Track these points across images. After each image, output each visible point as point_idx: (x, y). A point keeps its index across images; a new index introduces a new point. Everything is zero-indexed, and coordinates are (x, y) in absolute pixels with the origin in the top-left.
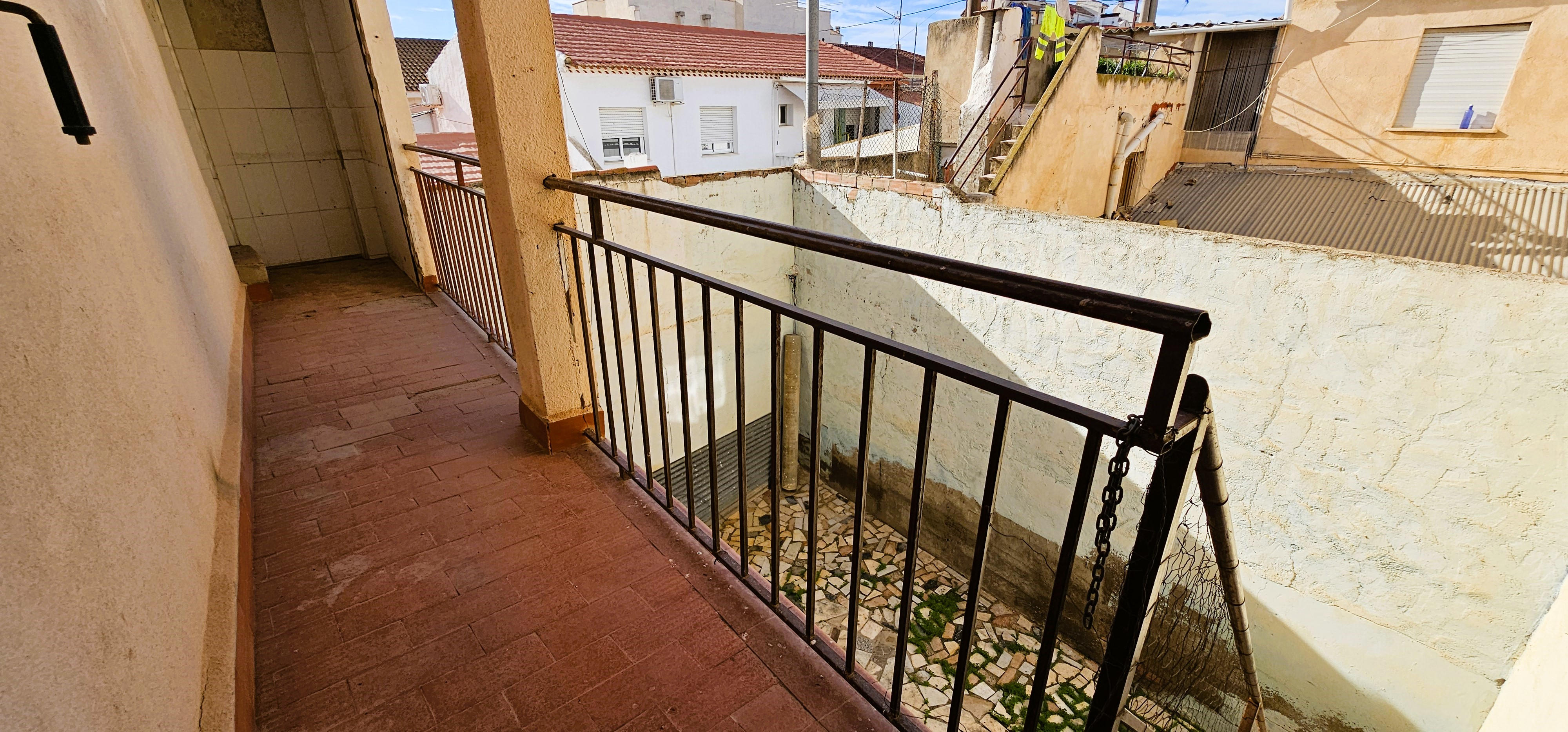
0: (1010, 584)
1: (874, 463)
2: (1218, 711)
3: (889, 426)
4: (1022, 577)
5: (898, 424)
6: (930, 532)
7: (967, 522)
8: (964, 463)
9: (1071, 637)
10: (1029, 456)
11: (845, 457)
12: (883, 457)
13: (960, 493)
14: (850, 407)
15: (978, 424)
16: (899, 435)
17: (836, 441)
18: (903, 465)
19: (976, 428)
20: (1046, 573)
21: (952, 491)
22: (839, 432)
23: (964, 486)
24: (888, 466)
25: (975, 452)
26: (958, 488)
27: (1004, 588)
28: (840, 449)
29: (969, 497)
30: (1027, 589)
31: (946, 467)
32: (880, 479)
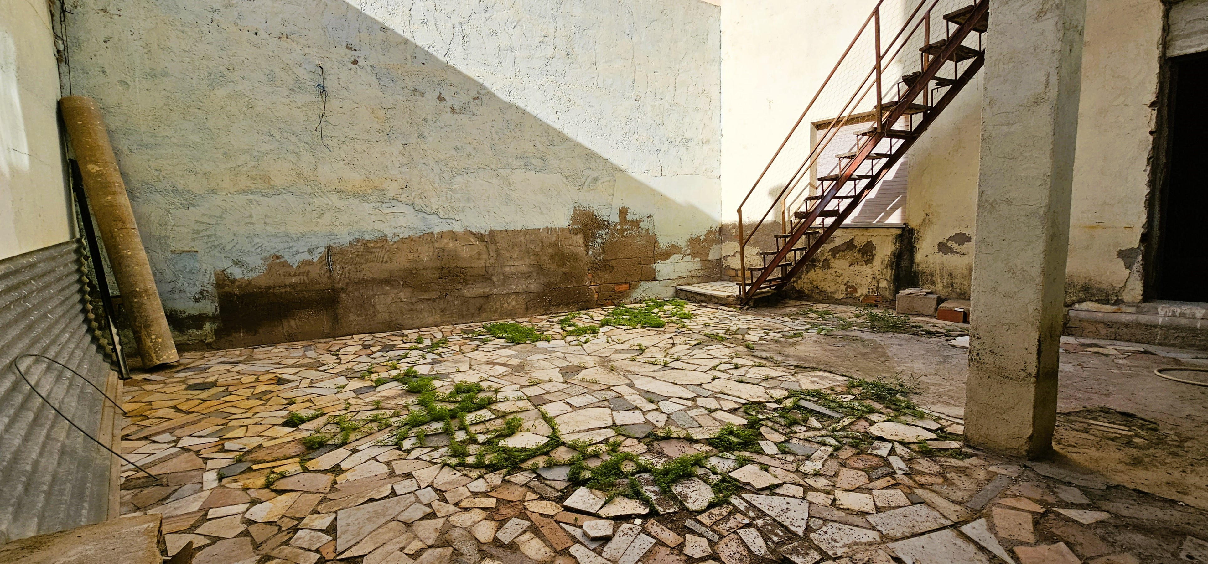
0: (517, 294)
1: (315, 260)
2: (654, 279)
3: (334, 197)
4: (527, 278)
5: (349, 187)
6: (421, 300)
7: (464, 259)
8: (449, 196)
9: (573, 303)
10: (510, 160)
11: (249, 282)
12: (331, 243)
13: (451, 232)
14: (251, 197)
15: (456, 148)
16: (354, 202)
17: (225, 264)
18: (367, 237)
19: (455, 153)
20: (545, 260)
21: (441, 235)
22: (228, 247)
23: (453, 221)
24: (342, 251)
25: (458, 179)
26: (446, 228)
27: (514, 303)
28: (237, 273)
29: (462, 230)
30: (533, 288)
31: (429, 210)
32: (330, 277)
